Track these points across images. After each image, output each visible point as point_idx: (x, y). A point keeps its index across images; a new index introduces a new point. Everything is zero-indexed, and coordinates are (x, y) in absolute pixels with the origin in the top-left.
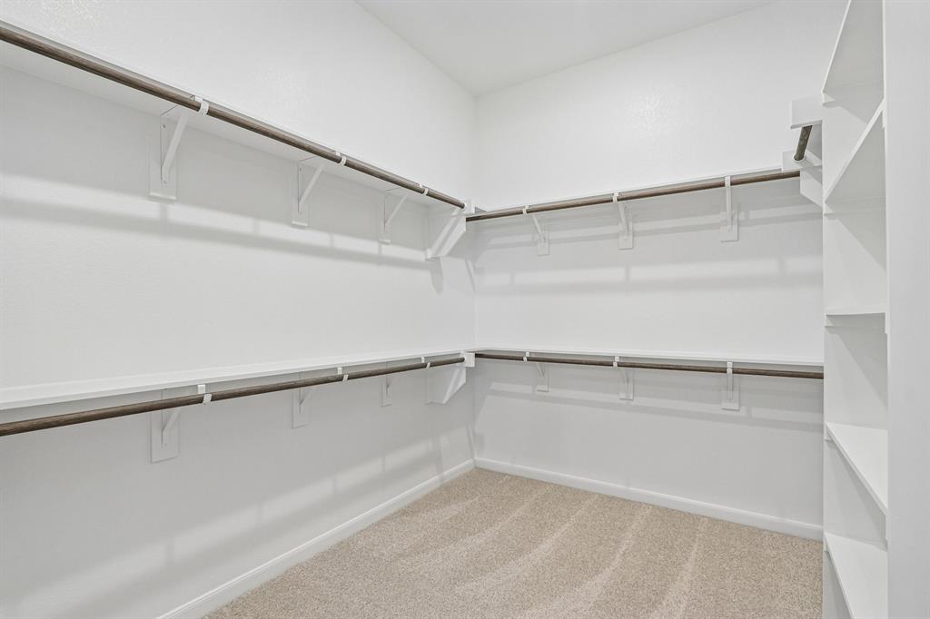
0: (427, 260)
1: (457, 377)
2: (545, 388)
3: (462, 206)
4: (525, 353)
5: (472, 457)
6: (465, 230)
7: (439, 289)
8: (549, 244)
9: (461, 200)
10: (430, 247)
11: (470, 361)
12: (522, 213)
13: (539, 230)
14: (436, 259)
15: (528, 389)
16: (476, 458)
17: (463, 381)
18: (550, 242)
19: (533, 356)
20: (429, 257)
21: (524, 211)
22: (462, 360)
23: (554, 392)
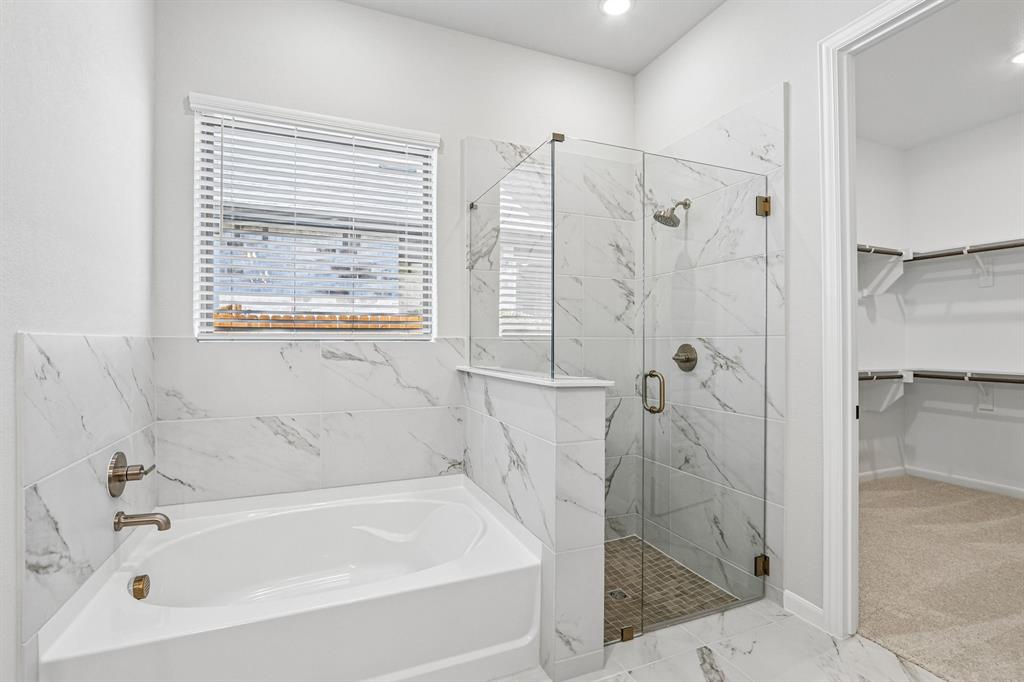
0: (863, 297)
1: (896, 391)
2: (991, 407)
3: (900, 254)
4: (966, 374)
5: (902, 464)
6: (902, 272)
7: (872, 319)
8: (994, 275)
9: (900, 250)
10: (866, 287)
11: (909, 378)
12: (962, 253)
13: (981, 265)
14: (870, 297)
15: (969, 408)
16: (907, 466)
17: (901, 393)
18: (994, 274)
19: (975, 376)
20: (865, 295)
21: (965, 252)
22: (901, 377)
23: (997, 411)
